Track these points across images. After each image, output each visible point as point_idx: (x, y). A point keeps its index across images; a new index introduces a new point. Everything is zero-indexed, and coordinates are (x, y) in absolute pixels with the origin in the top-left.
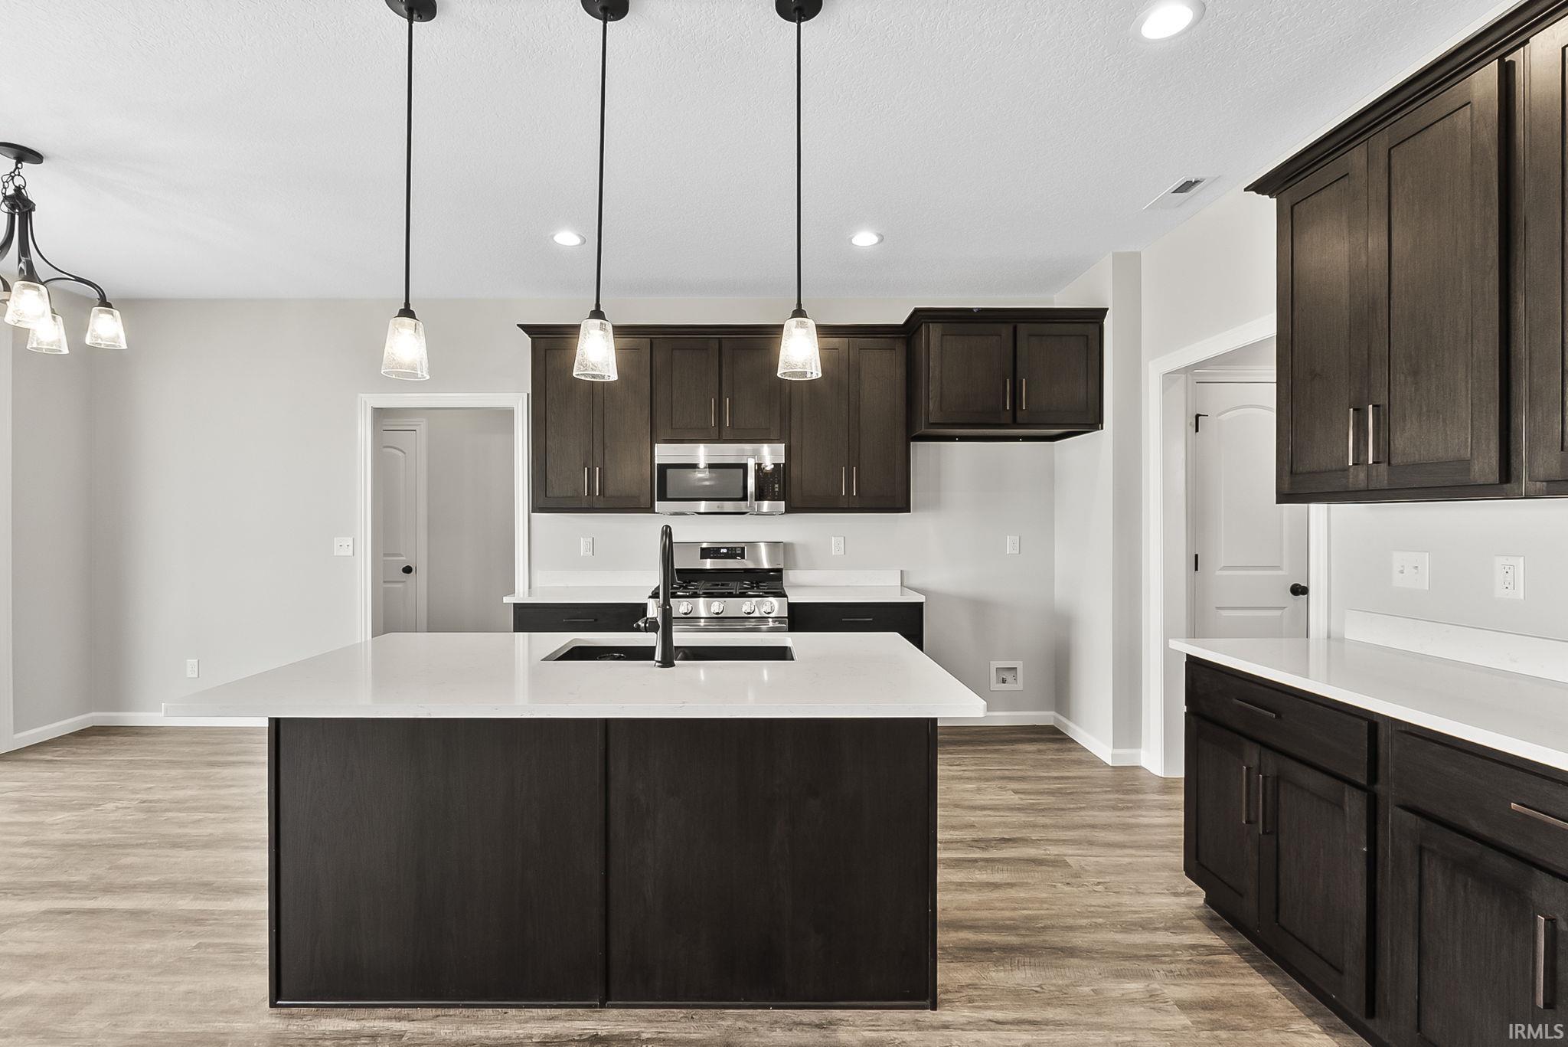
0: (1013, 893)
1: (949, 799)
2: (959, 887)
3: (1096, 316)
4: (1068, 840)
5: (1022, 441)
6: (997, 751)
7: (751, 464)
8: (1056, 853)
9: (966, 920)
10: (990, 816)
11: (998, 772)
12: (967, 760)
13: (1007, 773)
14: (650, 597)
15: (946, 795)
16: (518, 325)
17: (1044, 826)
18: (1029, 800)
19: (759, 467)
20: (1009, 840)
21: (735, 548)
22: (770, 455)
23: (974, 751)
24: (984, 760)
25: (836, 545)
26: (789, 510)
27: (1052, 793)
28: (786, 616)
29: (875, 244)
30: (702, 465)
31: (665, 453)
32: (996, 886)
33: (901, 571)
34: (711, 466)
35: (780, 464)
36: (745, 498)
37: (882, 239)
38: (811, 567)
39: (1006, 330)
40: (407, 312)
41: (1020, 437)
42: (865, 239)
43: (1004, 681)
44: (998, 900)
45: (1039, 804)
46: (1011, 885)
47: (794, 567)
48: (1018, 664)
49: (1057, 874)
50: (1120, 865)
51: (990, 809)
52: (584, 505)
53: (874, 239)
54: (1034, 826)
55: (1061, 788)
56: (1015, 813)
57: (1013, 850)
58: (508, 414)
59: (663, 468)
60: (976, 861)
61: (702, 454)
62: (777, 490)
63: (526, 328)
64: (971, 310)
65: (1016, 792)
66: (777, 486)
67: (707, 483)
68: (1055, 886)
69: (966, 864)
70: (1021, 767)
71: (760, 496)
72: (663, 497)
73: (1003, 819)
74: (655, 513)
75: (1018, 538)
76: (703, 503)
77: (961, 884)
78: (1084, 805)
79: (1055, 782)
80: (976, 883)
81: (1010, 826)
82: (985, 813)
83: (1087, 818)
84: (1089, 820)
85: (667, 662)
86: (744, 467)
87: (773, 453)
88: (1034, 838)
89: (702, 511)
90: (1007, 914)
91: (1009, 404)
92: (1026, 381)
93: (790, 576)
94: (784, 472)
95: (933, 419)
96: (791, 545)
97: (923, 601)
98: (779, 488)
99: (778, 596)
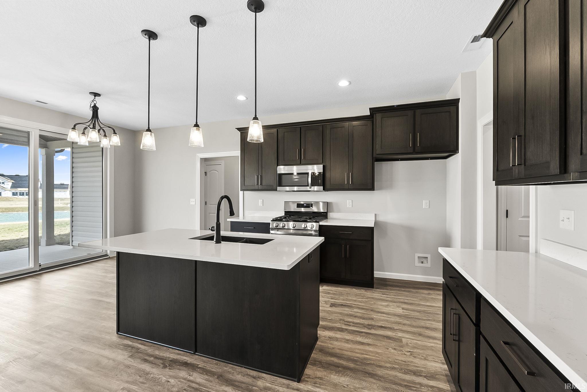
0: (367, 348)
1: (371, 307)
2: (347, 341)
3: (455, 103)
4: (409, 332)
5: (430, 159)
6: (409, 291)
7: (310, 173)
8: (400, 336)
9: (339, 354)
10: (384, 316)
11: (402, 300)
12: (393, 293)
13: (406, 301)
14: (271, 221)
15: (371, 306)
16: (236, 128)
17: (404, 324)
18: (406, 313)
19: (313, 174)
20: (384, 327)
21: (309, 204)
22: (316, 169)
23: (399, 290)
24: (400, 294)
25: (349, 204)
26: (325, 189)
27: (419, 312)
28: (318, 230)
29: (347, 86)
30: (295, 174)
31: (282, 169)
32: (362, 344)
33: (375, 214)
34: (298, 174)
35: (321, 172)
36: (308, 186)
37: (350, 83)
38: (339, 211)
39: (410, 113)
41: (429, 158)
42: (344, 83)
43: (422, 263)
44: (358, 349)
45: (410, 315)
46: (369, 345)
47: (332, 212)
48: (429, 256)
49: (393, 344)
50: (426, 346)
51: (386, 314)
53: (348, 83)
54: (399, 323)
55: (426, 310)
56: (396, 317)
57: (382, 331)
59: (280, 175)
60: (362, 332)
61: (295, 169)
62: (320, 182)
63: (238, 129)
64: (393, 106)
65: (403, 309)
66: (320, 180)
67: (296, 180)
68: (388, 349)
69: (357, 333)
70: (416, 299)
71: (313, 185)
72: (280, 185)
73: (388, 319)
74: (277, 191)
75: (429, 201)
76: (296, 187)
77: (348, 340)
78: (431, 319)
79: (426, 307)
80: (354, 341)
81: (389, 322)
82: (382, 315)
83: (428, 324)
84: (428, 325)
85: (218, 242)
86: (308, 174)
87: (318, 169)
88: (395, 328)
89: (295, 190)
90: (358, 355)
91: (411, 145)
92: (419, 134)
93: (330, 215)
94: (323, 175)
95: (378, 152)
96: (331, 203)
97: (374, 226)
98: (321, 181)
99: (318, 222)
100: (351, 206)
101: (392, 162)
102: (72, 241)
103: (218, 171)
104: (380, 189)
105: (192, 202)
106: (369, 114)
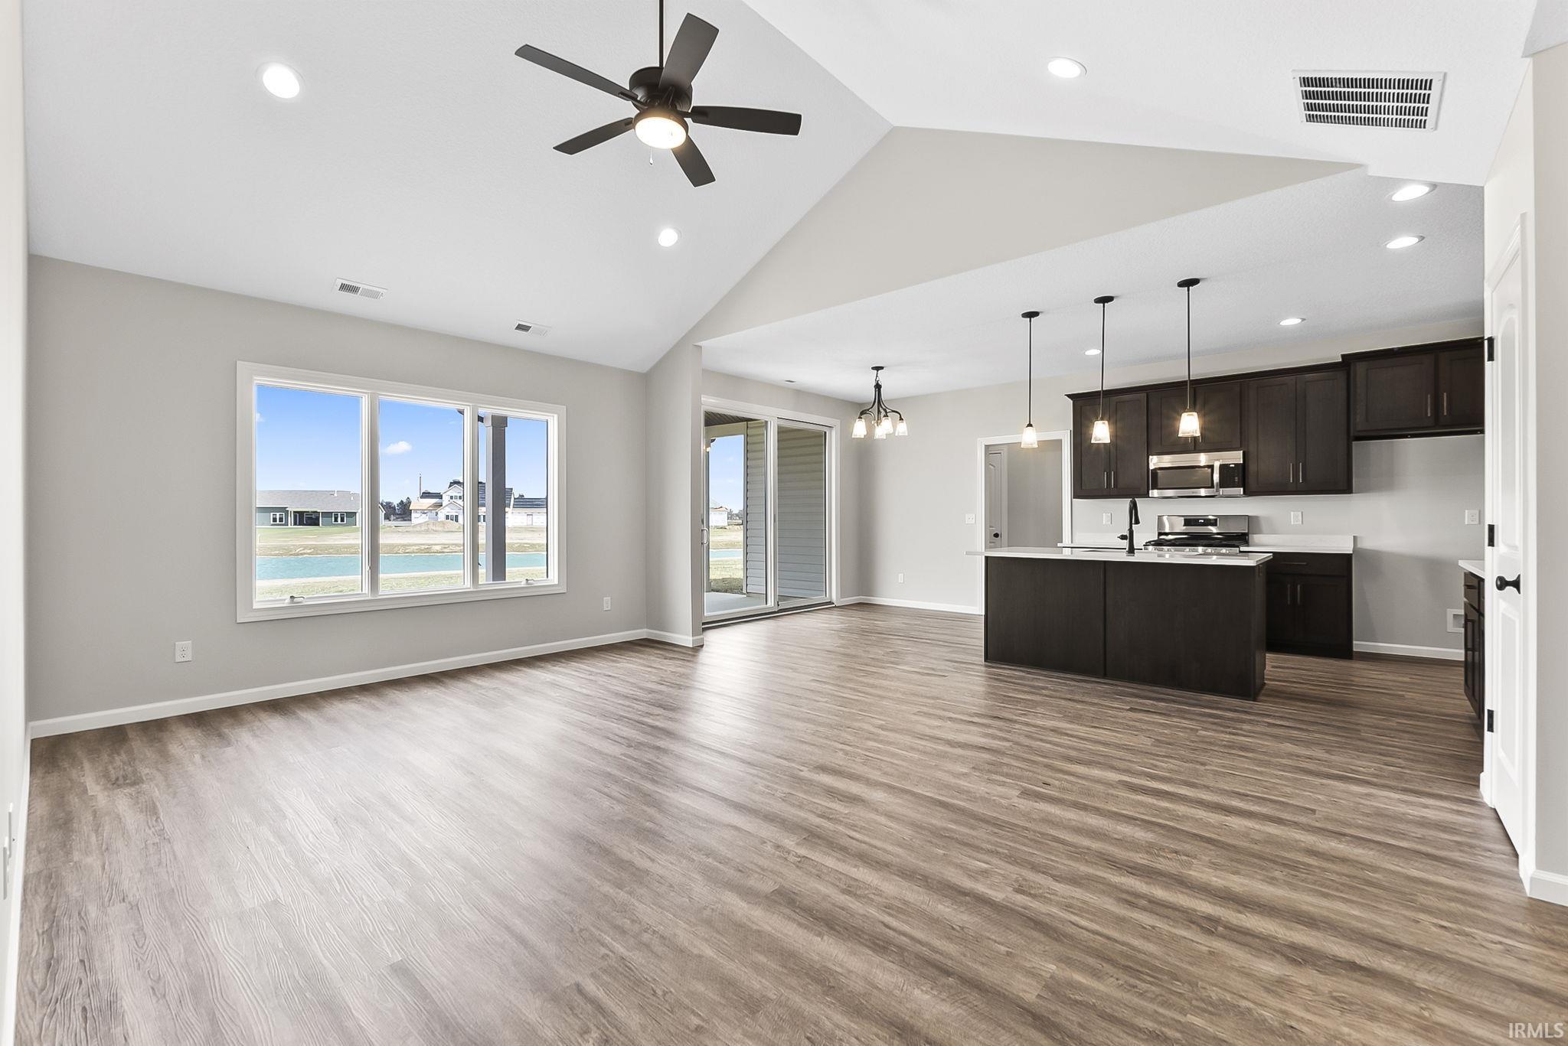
7: (1217, 465)
16: (1063, 394)
19: (1225, 466)
21: (1210, 519)
22: (1230, 458)
25: (1294, 518)
26: (1247, 493)
31: (1160, 460)
33: (1354, 537)
35: (1239, 464)
36: (1212, 486)
37: (1304, 321)
38: (1274, 532)
39: (1427, 359)
40: (1030, 425)
42: (1290, 322)
47: (1260, 532)
52: (1105, 493)
53: (1299, 321)
58: (1058, 443)
59: (1155, 471)
62: (1236, 480)
63: (1069, 396)
64: (1391, 349)
66: (1236, 478)
71: (1223, 484)
72: (1155, 487)
74: (1148, 497)
86: (1211, 467)
87: (1234, 457)
91: (1431, 413)
92: (1447, 396)
93: (1255, 538)
94: (1243, 469)
95: (1359, 428)
96: (1256, 518)
97: (1351, 552)
98: (1239, 479)
99: (1238, 547)
100: (1301, 523)
101: (1392, 442)
102: (747, 585)
103: (994, 464)
104: (1366, 489)
105: (969, 519)
106: (1341, 360)
